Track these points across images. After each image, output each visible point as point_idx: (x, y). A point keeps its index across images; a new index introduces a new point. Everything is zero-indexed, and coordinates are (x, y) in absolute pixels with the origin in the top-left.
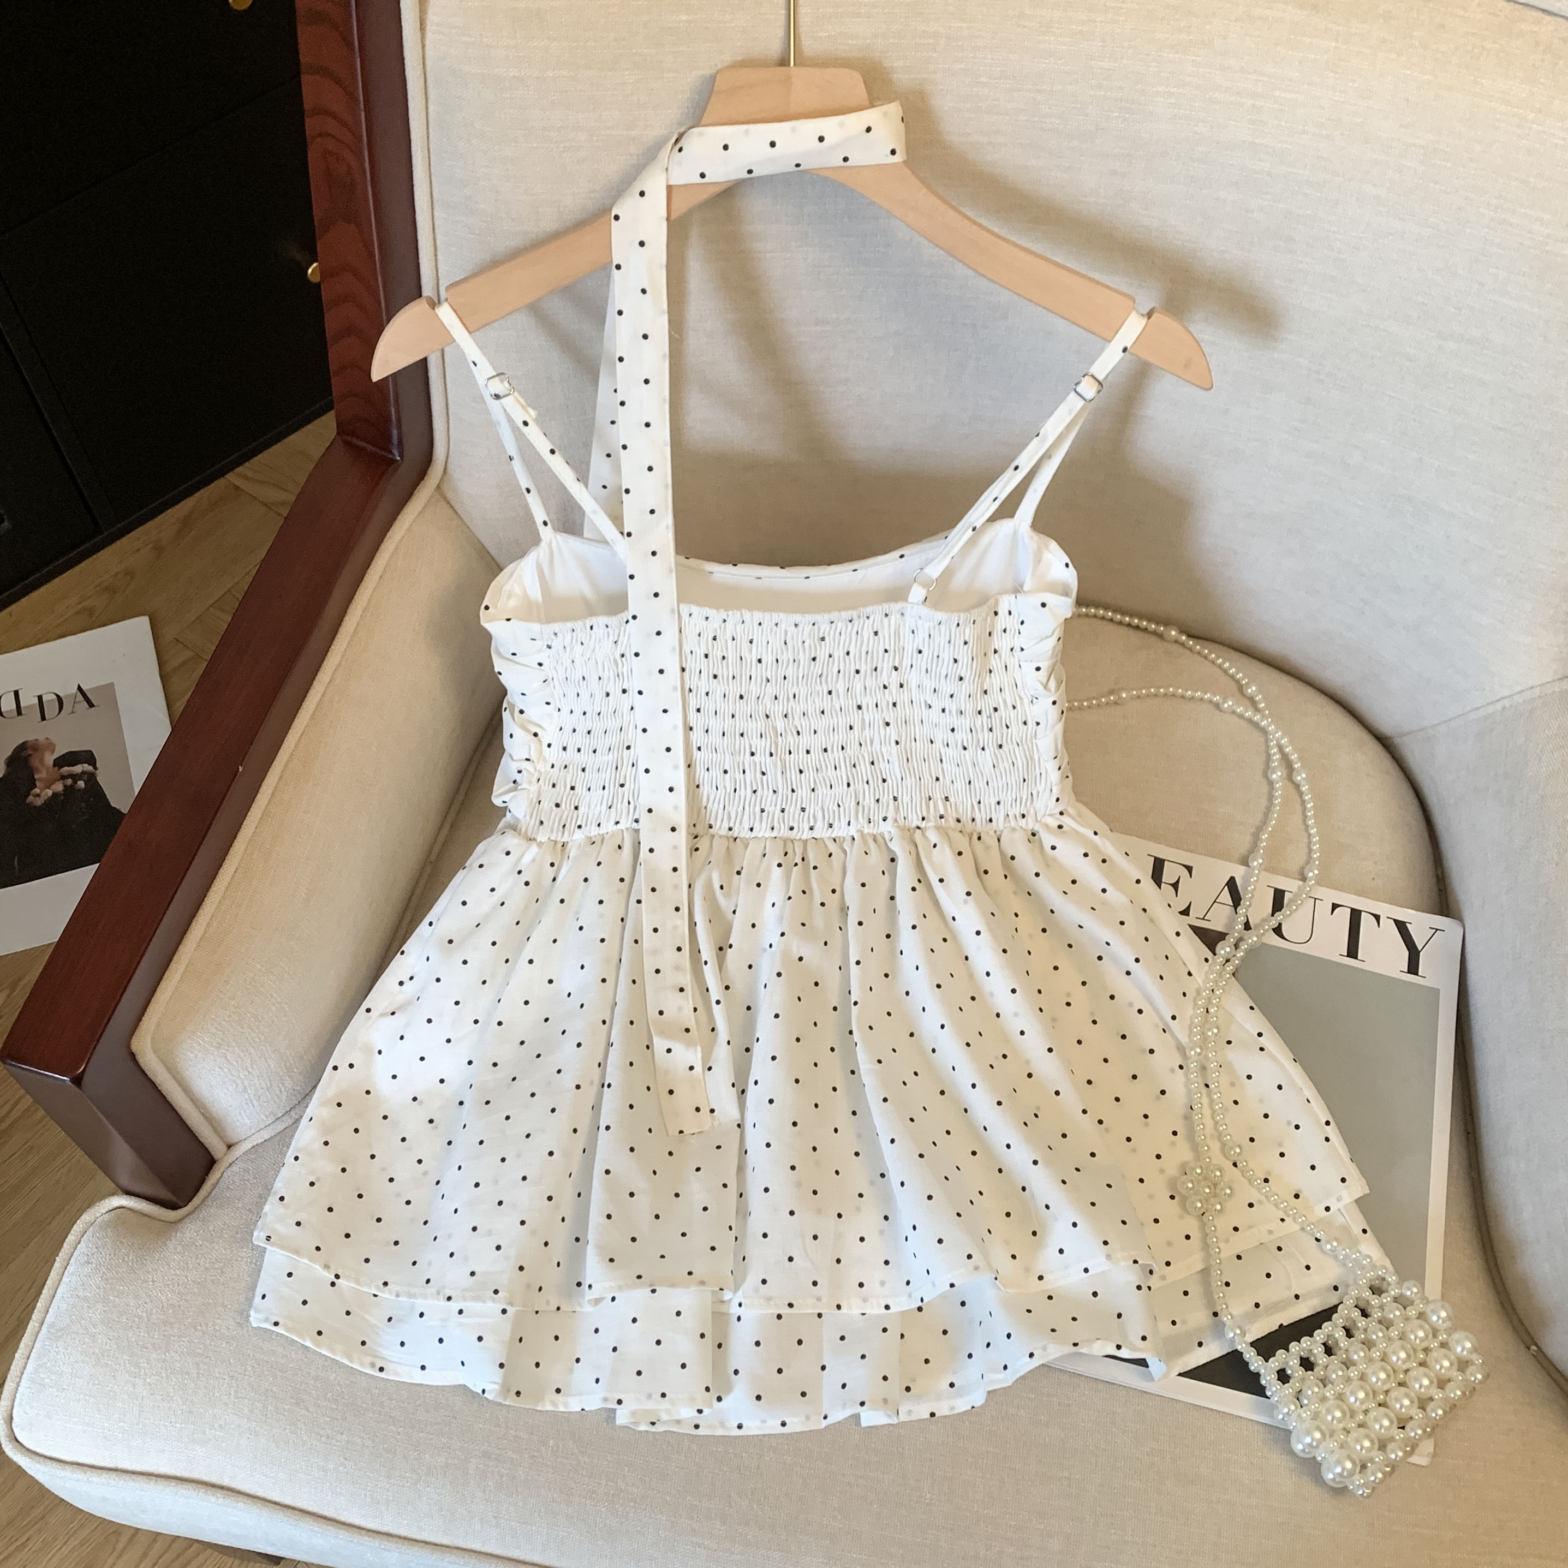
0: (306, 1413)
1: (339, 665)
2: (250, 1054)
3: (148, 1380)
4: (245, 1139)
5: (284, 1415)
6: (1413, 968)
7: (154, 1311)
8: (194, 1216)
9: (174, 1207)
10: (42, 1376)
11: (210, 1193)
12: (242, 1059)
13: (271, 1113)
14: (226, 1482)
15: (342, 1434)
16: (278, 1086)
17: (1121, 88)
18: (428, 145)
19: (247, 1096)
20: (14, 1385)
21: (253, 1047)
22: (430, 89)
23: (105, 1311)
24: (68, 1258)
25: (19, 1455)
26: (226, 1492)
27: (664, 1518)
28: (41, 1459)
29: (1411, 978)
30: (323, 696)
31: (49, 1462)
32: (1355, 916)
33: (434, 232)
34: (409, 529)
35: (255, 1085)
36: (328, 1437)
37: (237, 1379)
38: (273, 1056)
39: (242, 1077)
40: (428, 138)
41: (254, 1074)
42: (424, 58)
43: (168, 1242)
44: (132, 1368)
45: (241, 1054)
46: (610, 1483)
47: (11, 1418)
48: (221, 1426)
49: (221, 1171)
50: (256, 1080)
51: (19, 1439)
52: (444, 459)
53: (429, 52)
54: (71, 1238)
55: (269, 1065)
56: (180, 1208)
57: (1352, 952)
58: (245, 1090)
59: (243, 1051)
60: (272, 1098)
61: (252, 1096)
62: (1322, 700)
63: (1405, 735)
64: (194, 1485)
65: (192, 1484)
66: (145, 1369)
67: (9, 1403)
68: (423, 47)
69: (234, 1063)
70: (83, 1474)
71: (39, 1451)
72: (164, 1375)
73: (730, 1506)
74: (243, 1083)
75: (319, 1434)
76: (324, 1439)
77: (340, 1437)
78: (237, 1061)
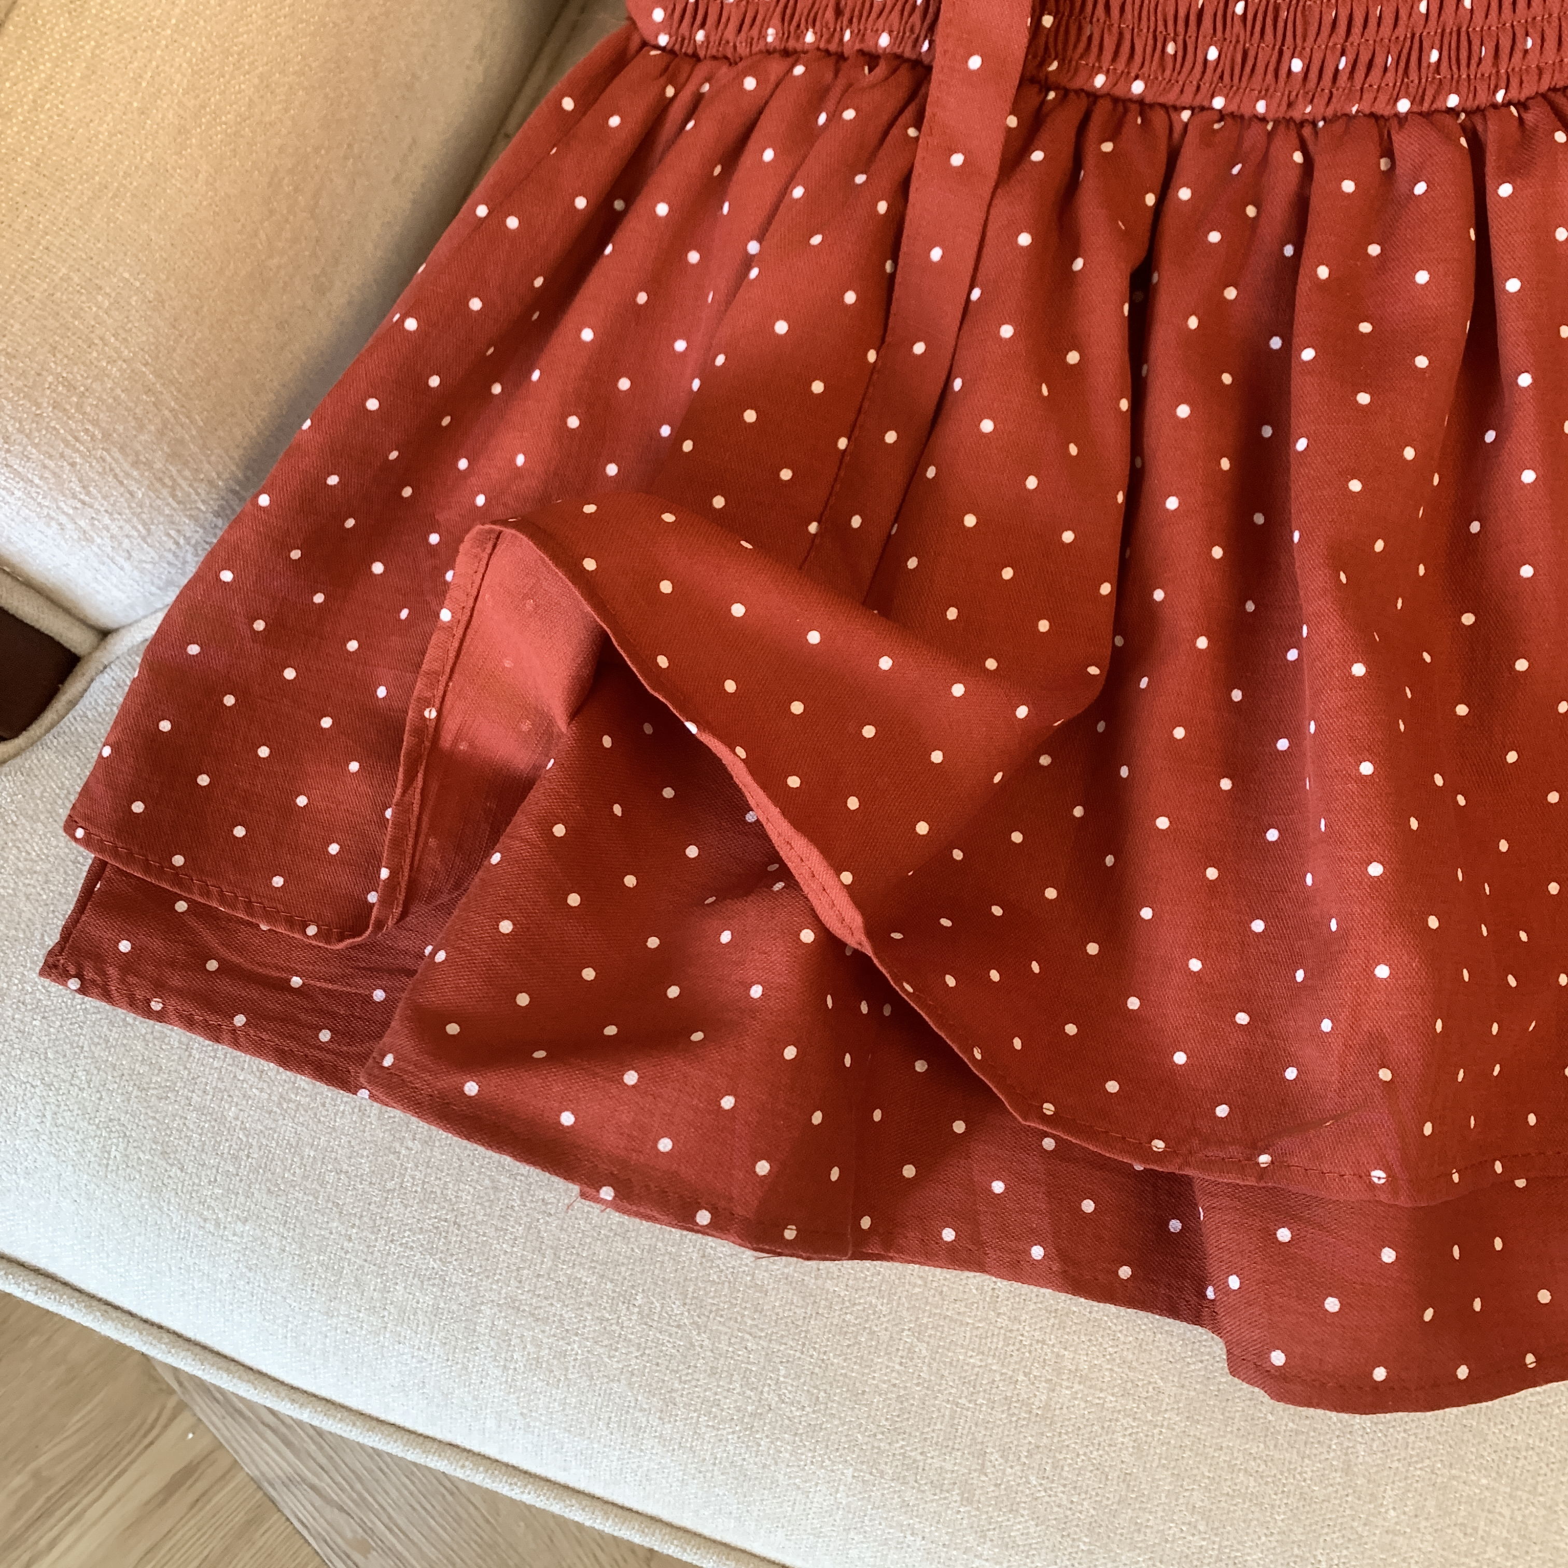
0: (179, 1172)
2: (73, 465)
5: (140, 1172)
12: (54, 473)
15: (244, 1222)
16: (169, 535)
19: (95, 549)
21: (78, 451)
27: (849, 1472)
35: (107, 529)
36: (217, 1223)
37: (58, 1090)
38: (135, 473)
39: (71, 512)
41: (96, 506)
45: (51, 464)
46: (748, 1393)
48: (27, 1171)
50: (107, 521)
55: (132, 494)
59: (51, 457)
60: (160, 557)
69: (37, 481)
73: (982, 1471)
74: (72, 519)
75: (201, 1215)
76: (210, 1226)
77: (239, 1227)
78: (41, 478)
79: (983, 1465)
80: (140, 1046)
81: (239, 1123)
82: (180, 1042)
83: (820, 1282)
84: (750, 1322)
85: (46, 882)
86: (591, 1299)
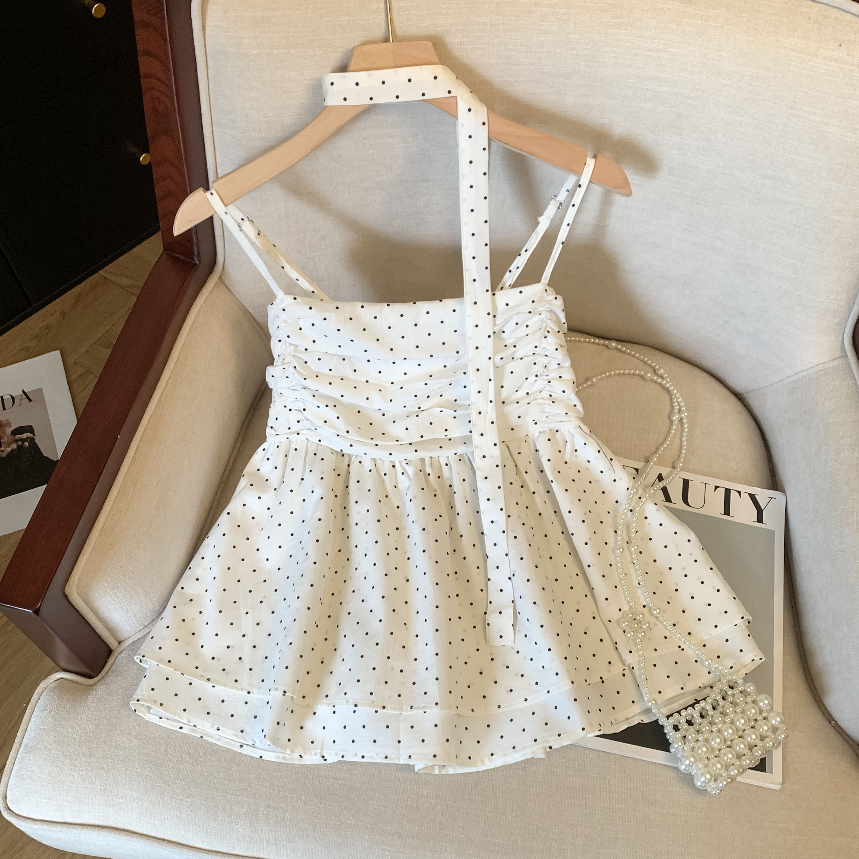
0: (168, 787)
1: (170, 377)
2: (130, 592)
3: (81, 773)
4: (128, 638)
5: (157, 789)
6: (760, 519)
7: (83, 735)
8: (102, 681)
9: (90, 677)
10: (22, 773)
11: (110, 669)
12: (125, 595)
13: (142, 623)
14: (126, 827)
15: (189, 798)
16: (145, 609)
17: (586, 49)
18: (209, 92)
19: (128, 615)
20: (6, 779)
21: (131, 588)
22: (209, 62)
23: (55, 736)
24: (34, 707)
25: (11, 818)
26: (125, 832)
27: (367, 836)
28: (24, 819)
29: (759, 525)
30: (162, 394)
31: (28, 821)
32: (728, 492)
33: (213, 139)
34: (205, 301)
35: (133, 609)
36: (181, 800)
37: (130, 770)
38: (142, 592)
39: (126, 604)
40: (209, 88)
41: (132, 602)
42: (205, 45)
43: (88, 697)
44: (72, 767)
45: (125, 593)
47: (6, 797)
48: (122, 797)
49: (115, 656)
50: (133, 606)
51: (11, 809)
52: (223, 262)
53: (208, 42)
54: (35, 697)
55: (140, 598)
56: (94, 677)
57: (727, 512)
58: (127, 612)
59: (126, 591)
60: (142, 615)
61: (131, 615)
62: (704, 375)
63: (749, 392)
64: (109, 830)
65: (108, 829)
66: (78, 767)
67: (5, 789)
68: (205, 39)
69: (122, 598)
70: (47, 826)
71: (22, 814)
72: (89, 770)
73: (402, 828)
74: (126, 608)
75: (176, 799)
76: (179, 801)
77: (188, 800)
78: (123, 597)
79: (402, 826)
80: (153, 753)
81: (184, 769)
82: (165, 750)
83: (352, 783)
84: (334, 799)
85: (119, 712)
86: (290, 800)
